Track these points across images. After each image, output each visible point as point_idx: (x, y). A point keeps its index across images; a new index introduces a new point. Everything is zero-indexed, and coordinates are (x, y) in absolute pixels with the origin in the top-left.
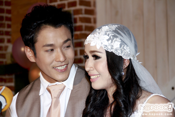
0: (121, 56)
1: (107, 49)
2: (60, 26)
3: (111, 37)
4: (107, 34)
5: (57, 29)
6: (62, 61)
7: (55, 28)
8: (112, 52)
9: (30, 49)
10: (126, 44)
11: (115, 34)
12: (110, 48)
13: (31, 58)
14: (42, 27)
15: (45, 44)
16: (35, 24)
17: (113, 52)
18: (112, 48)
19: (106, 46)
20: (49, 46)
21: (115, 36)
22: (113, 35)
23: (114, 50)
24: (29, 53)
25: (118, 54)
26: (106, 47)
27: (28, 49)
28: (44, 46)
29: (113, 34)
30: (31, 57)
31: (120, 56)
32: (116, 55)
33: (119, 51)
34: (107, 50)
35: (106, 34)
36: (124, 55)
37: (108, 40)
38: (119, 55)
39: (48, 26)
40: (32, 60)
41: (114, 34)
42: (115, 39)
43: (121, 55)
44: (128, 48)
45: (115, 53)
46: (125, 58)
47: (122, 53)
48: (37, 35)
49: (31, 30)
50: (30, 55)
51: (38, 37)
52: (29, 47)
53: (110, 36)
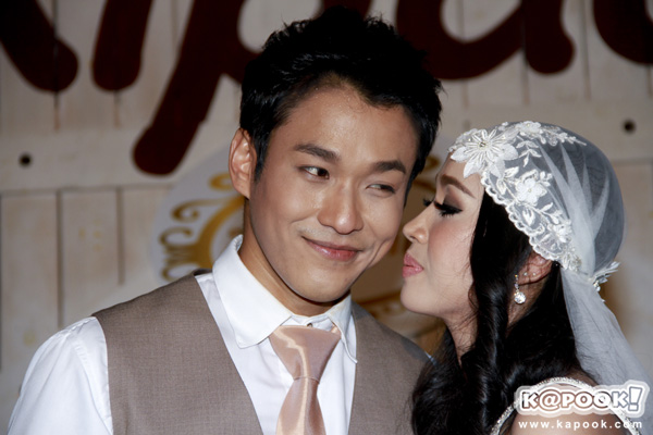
0: (527, 238)
1: (491, 190)
2: (389, 104)
3: (526, 161)
4: (519, 146)
6: (340, 229)
7: (369, 103)
8: (501, 208)
9: (250, 143)
10: (565, 207)
11: (543, 157)
12: (503, 192)
13: (241, 176)
15: (305, 142)
16: (306, 57)
17: (507, 209)
18: (507, 195)
19: (494, 178)
20: (319, 155)
21: (538, 164)
22: (536, 155)
23: (512, 204)
24: (241, 158)
25: (520, 224)
26: (490, 182)
27: (244, 141)
28: (301, 148)
29: (540, 153)
30: (241, 172)
31: (522, 233)
32: (513, 224)
33: (526, 216)
34: (490, 194)
35: (515, 145)
36: (539, 237)
37: (509, 164)
38: (521, 229)
39: (348, 86)
40: (242, 185)
41: (539, 156)
42: (534, 171)
43: (527, 233)
44: (567, 223)
45: (511, 214)
46: (537, 251)
47: (534, 226)
48: (293, 100)
49: (284, 76)
50: (242, 167)
51: (295, 110)
53: (525, 156)
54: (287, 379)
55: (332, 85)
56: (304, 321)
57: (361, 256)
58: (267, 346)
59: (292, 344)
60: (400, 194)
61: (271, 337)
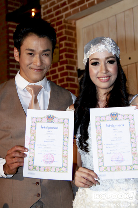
2: (44, 37)
5: (40, 38)
9: (17, 50)
14: (29, 34)
15: (27, 48)
24: (16, 53)
28: (27, 50)
30: (17, 56)
39: (34, 35)
40: (17, 59)
48: (23, 40)
50: (17, 55)
51: (24, 42)
52: (17, 48)
54: (31, 96)
55: (31, 35)
56: (33, 84)
57: (44, 70)
58: (26, 90)
59: (30, 88)
60: (50, 56)
61: (26, 88)
